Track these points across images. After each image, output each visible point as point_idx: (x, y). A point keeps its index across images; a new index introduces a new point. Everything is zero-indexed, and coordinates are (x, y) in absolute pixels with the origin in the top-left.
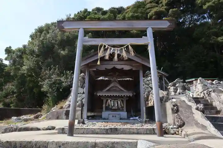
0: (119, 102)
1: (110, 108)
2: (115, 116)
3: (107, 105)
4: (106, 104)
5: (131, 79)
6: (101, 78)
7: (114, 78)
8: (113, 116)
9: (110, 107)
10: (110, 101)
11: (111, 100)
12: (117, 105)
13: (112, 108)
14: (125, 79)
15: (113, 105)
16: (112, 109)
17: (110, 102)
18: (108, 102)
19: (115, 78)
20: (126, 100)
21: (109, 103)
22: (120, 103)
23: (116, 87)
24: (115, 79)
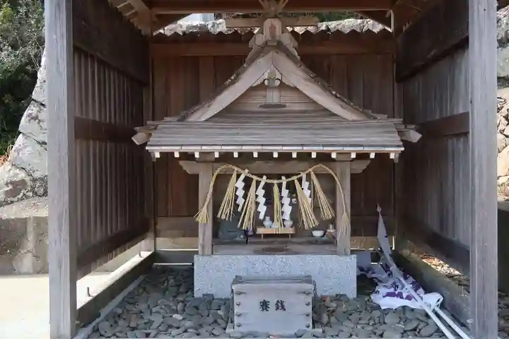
0: (305, 192)
1: (246, 232)
2: (280, 306)
3: (225, 212)
4: (216, 207)
5: (377, 27)
6: (194, 21)
7: (268, 23)
8: (265, 305)
9: (247, 224)
10: (240, 184)
11: (248, 182)
12: (288, 209)
13: (260, 231)
14: (333, 25)
15: (262, 209)
16: (255, 235)
17: (240, 193)
18: (230, 191)
19: (277, 24)
20: (354, 177)
21: (241, 201)
22: (314, 195)
23: (283, 86)
24: (273, 28)
